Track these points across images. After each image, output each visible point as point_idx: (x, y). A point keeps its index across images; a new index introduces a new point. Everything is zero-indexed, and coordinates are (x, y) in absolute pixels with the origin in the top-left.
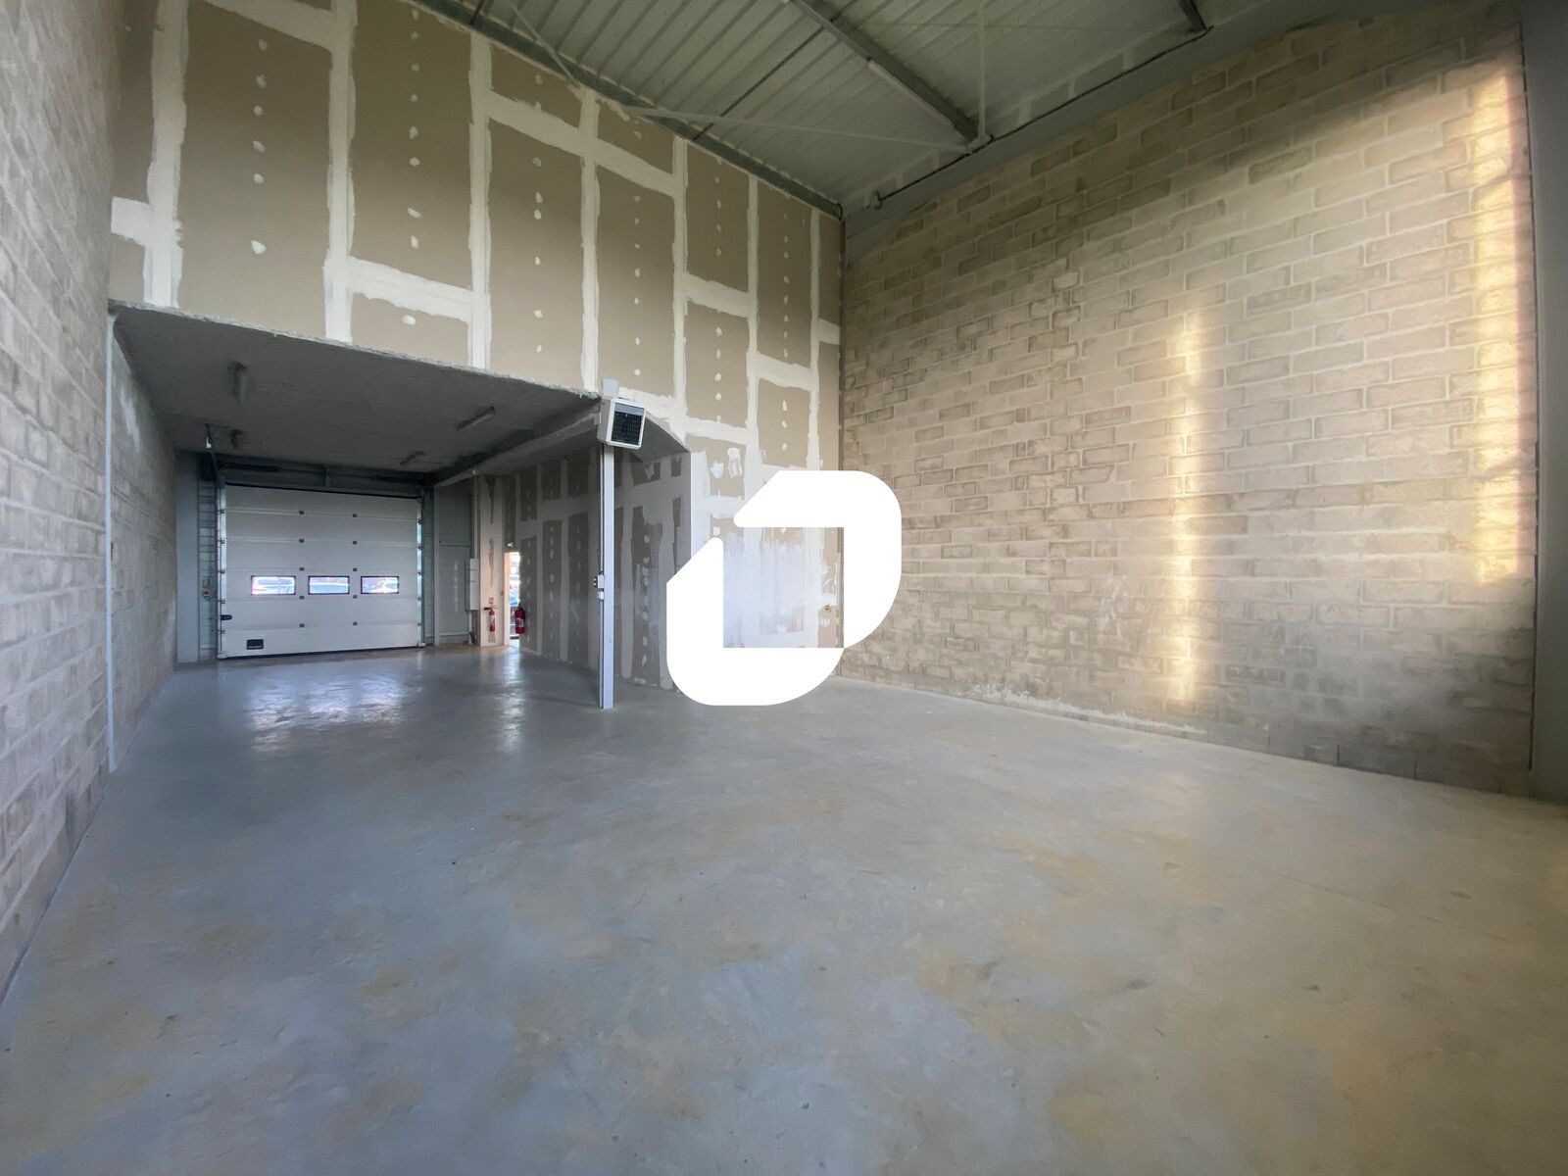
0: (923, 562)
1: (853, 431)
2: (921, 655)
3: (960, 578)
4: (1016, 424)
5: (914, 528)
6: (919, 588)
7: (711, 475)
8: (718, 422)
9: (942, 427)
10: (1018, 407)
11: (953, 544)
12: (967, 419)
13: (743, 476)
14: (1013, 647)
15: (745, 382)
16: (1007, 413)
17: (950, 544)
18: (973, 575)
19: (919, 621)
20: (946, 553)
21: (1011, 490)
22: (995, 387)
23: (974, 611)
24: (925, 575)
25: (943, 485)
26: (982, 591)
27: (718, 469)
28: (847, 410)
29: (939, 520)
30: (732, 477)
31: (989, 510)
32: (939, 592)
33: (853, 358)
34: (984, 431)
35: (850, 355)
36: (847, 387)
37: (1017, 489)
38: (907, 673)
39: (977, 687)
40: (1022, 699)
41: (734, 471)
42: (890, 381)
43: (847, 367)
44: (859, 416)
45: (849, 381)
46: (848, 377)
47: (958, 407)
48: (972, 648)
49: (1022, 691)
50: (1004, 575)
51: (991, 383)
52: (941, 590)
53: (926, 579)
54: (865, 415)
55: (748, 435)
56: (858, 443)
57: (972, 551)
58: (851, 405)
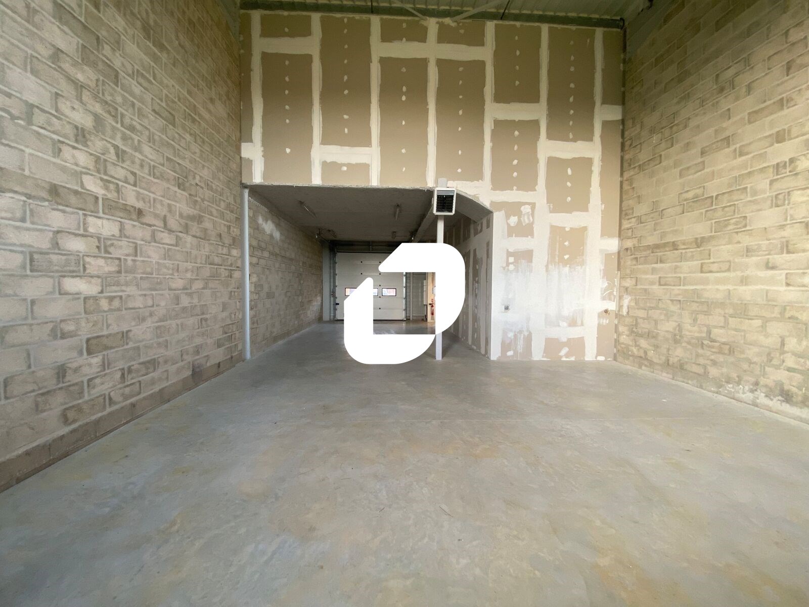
0: (684, 277)
1: (630, 181)
2: (679, 353)
3: (717, 290)
4: (776, 145)
5: (677, 249)
6: (680, 298)
7: (508, 224)
8: (514, 191)
9: (703, 162)
10: (778, 129)
11: (712, 260)
12: (727, 150)
13: (533, 223)
14: (769, 354)
15: (537, 161)
16: (766, 137)
17: (709, 261)
18: (730, 287)
19: (679, 325)
20: (705, 268)
21: (771, 207)
22: (754, 116)
23: (730, 319)
24: (686, 287)
25: (704, 211)
26: (740, 302)
27: (513, 220)
28: (626, 165)
29: (699, 241)
30: (524, 225)
31: (748, 228)
32: (696, 302)
33: (631, 126)
34: (743, 158)
35: (629, 123)
36: (626, 148)
37: (777, 206)
38: (667, 365)
39: (731, 386)
40: (776, 403)
41: (526, 220)
42: (660, 135)
43: (626, 133)
44: (635, 168)
45: (628, 143)
46: (626, 141)
47: (718, 142)
48: (727, 352)
49: (775, 397)
50: (763, 287)
51: (749, 114)
52: (699, 300)
53: (686, 290)
54: (640, 166)
55: (539, 195)
56: (633, 188)
57: (730, 266)
58: (629, 161)
